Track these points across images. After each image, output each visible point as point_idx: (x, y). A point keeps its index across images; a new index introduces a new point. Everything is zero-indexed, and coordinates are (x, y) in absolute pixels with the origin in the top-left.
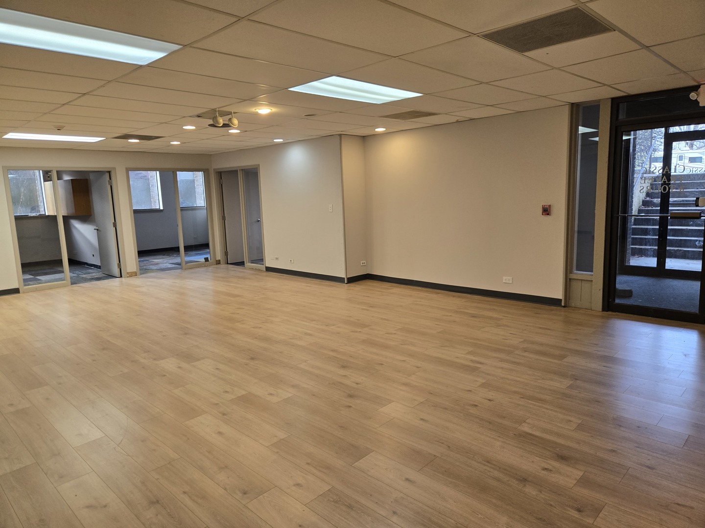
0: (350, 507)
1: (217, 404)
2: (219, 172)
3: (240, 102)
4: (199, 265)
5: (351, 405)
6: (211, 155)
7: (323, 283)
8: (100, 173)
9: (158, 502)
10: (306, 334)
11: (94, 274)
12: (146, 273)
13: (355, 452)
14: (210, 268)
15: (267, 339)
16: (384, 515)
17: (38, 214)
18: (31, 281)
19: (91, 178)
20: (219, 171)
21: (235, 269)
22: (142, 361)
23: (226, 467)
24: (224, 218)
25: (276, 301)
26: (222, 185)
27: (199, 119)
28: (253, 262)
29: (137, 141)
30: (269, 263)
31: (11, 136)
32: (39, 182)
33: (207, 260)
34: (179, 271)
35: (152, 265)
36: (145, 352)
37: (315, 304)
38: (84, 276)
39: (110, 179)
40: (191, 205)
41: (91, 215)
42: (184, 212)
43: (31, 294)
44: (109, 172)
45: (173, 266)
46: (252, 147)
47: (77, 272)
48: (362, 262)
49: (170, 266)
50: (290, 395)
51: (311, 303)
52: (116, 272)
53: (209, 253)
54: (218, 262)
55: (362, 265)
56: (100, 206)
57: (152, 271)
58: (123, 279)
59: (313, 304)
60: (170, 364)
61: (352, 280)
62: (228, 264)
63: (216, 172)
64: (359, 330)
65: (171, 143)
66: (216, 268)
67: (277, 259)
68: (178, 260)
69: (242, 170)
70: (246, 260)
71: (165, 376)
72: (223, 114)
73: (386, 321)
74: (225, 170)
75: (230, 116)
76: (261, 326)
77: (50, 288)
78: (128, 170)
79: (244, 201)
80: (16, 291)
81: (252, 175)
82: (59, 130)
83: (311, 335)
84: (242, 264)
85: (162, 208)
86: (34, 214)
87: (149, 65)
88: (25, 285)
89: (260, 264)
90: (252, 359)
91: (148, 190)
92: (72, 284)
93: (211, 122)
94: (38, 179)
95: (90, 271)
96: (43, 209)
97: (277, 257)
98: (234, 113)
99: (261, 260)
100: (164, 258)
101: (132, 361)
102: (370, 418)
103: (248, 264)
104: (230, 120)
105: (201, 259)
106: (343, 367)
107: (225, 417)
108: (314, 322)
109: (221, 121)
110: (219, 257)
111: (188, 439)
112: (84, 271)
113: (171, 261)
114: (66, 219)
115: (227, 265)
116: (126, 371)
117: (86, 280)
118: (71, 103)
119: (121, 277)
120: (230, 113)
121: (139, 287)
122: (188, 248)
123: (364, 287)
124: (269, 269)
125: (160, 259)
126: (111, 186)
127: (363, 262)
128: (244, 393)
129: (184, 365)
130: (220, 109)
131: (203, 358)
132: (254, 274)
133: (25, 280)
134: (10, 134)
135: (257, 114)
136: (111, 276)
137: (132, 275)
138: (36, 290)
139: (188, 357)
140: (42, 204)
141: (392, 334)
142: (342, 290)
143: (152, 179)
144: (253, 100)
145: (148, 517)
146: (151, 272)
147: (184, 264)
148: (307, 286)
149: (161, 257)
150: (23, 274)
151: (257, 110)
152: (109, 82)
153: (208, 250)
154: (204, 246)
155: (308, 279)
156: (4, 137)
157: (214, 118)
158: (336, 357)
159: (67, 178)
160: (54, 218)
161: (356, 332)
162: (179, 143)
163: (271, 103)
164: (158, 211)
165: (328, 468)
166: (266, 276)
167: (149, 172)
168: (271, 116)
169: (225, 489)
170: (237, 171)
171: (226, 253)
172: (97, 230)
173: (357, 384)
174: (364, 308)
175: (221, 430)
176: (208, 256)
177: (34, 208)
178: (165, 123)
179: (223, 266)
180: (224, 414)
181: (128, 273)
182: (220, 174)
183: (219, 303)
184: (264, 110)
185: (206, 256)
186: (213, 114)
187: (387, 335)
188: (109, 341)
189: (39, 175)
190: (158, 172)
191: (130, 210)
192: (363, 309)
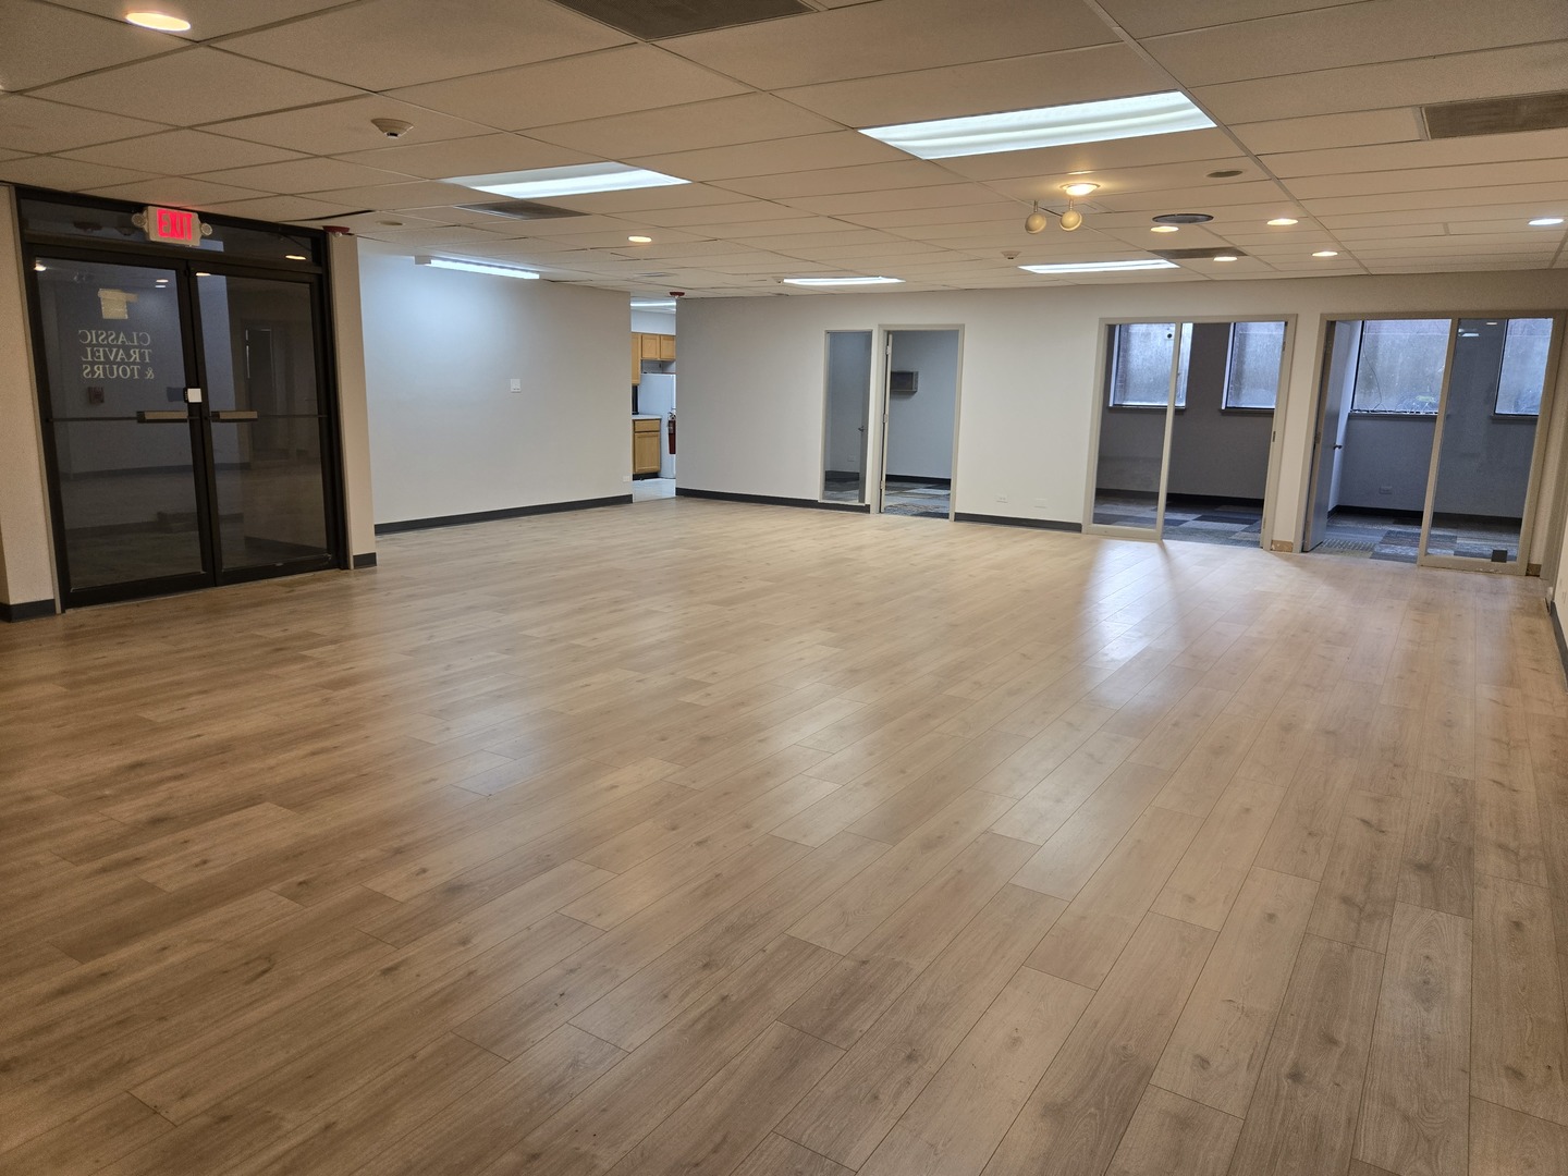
4: (1468, 565)
33: (1499, 556)
44: (1287, 324)
54: (1534, 572)
77: (1127, 535)
78: (1328, 318)
80: (1075, 528)
88: (1095, 523)
119: (1262, 547)
137: (1284, 548)
138: (1105, 533)
147: (1421, 552)
181: (1274, 543)
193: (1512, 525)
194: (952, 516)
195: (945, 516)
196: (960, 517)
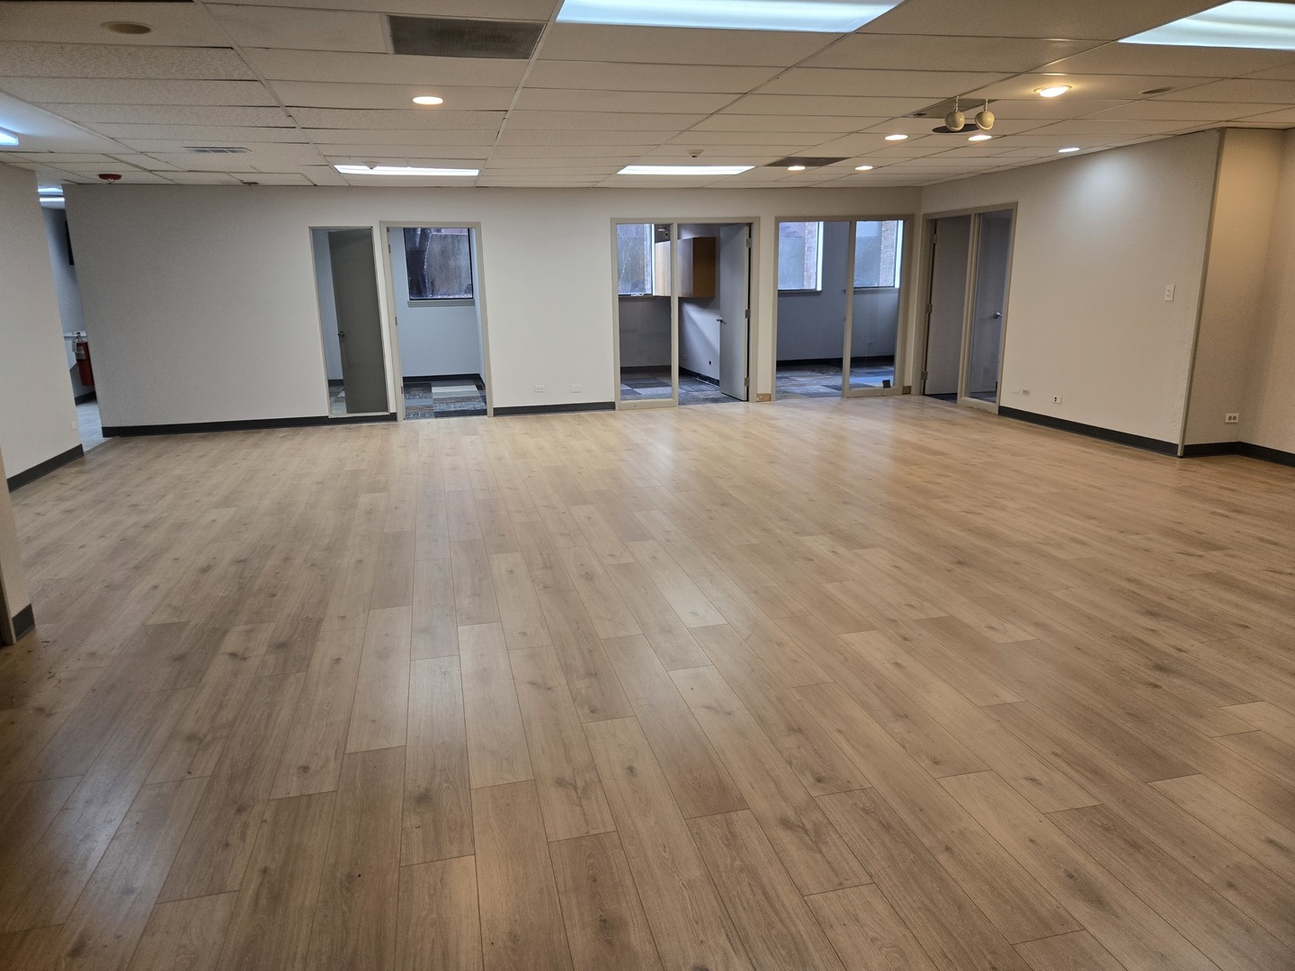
0: (1135, 846)
1: (894, 621)
2: (932, 220)
3: (1009, 78)
4: (872, 393)
5: (1159, 683)
6: (922, 187)
7: (1123, 450)
8: (735, 227)
9: (800, 730)
10: (1073, 540)
11: (709, 392)
12: (786, 397)
13: (1160, 765)
14: (891, 400)
15: (990, 536)
16: (1207, 881)
17: (643, 294)
18: (628, 394)
19: (721, 235)
20: (934, 218)
21: (938, 406)
22: (779, 531)
23: (907, 717)
24: (928, 309)
25: (1014, 471)
26: (934, 245)
27: (920, 120)
28: (973, 395)
29: (802, 168)
30: (1008, 399)
31: (630, 170)
32: (649, 243)
33: (887, 384)
34: (838, 399)
35: (794, 385)
36: (782, 520)
37: (1100, 488)
38: (696, 394)
39: (750, 237)
40: (867, 284)
41: (714, 297)
42: (858, 296)
43: (629, 412)
44: (750, 225)
45: (829, 390)
46: (1006, 168)
47: (686, 387)
48: (1228, 415)
49: (823, 390)
50: (1030, 638)
51: (1090, 486)
52: (742, 393)
53: (892, 373)
54: (907, 391)
55: (1227, 421)
56: (730, 283)
57: (794, 395)
58: (749, 404)
59: (1095, 487)
60: (820, 545)
61: (1194, 452)
62: (924, 394)
63: (927, 220)
64: (1201, 553)
65: (857, 169)
66: (902, 400)
67: (1026, 392)
68: (837, 380)
69: (980, 214)
70: (961, 389)
71: (811, 560)
72: (966, 105)
73: (1272, 547)
74: (947, 216)
75: (980, 109)
76: (980, 511)
77: (653, 407)
78: (779, 220)
79: (975, 275)
80: (610, 406)
81: (998, 225)
82: (695, 157)
83: (1083, 543)
84: (951, 397)
85: (819, 289)
86: (637, 294)
87: (857, 32)
88: (622, 400)
89: (988, 401)
90: (960, 563)
91: (800, 256)
92: (679, 404)
93: (941, 123)
94: (649, 238)
95: (703, 387)
96: (649, 286)
97: (1026, 389)
98: (990, 101)
99: (991, 393)
100: (813, 376)
101: (764, 530)
102: (1202, 717)
103: (964, 399)
104: (979, 116)
105: (876, 382)
106: (1151, 614)
107: (907, 642)
108: (1092, 521)
109: (961, 120)
110: (909, 381)
111: (846, 660)
112: (696, 387)
113: (825, 382)
114: (682, 301)
115: (922, 397)
116: (754, 541)
117: (698, 401)
118: (722, 112)
119: (748, 400)
120: (982, 103)
121: (774, 419)
122: (857, 362)
123: (1223, 470)
124: (1005, 412)
125: (806, 376)
126: (750, 249)
127: (1233, 415)
128: (942, 615)
129: (841, 550)
130: (964, 97)
131: (873, 546)
132: (975, 418)
133: (623, 392)
134: (629, 167)
135: (1037, 99)
136: (733, 398)
137: (765, 398)
138: (635, 407)
139: (849, 540)
140: (649, 279)
141: (1280, 573)
142: (1166, 472)
143: (810, 236)
144: (1034, 71)
145: (787, 746)
146: (792, 397)
147: (846, 387)
148: (1083, 451)
149: (808, 373)
150: (621, 383)
151: (1038, 91)
152: (788, 69)
153: (892, 369)
154: (885, 360)
155: (1089, 439)
156: (619, 173)
157: (950, 117)
158: (1134, 593)
159: (687, 236)
160: (666, 301)
161: (1192, 555)
162: (871, 168)
163: (1073, 74)
164: (813, 293)
165: (1095, 773)
166: (999, 424)
167: (807, 223)
168: (1065, 99)
169: (904, 747)
170: (969, 216)
171: (924, 376)
172: (721, 321)
173: (1180, 650)
174: (1220, 511)
175: (899, 661)
176: (890, 378)
177: (639, 283)
178: (857, 132)
179: (915, 398)
180: (905, 639)
181: (758, 395)
182: (934, 224)
183: (904, 461)
184: (1053, 90)
185: (886, 378)
186: (946, 109)
187: (1270, 574)
188: (730, 494)
189: (649, 231)
190: (821, 224)
191: (774, 292)
192: (1214, 513)
193: (888, 360)
194: (490, 412)
195: (484, 412)
196: (499, 412)
